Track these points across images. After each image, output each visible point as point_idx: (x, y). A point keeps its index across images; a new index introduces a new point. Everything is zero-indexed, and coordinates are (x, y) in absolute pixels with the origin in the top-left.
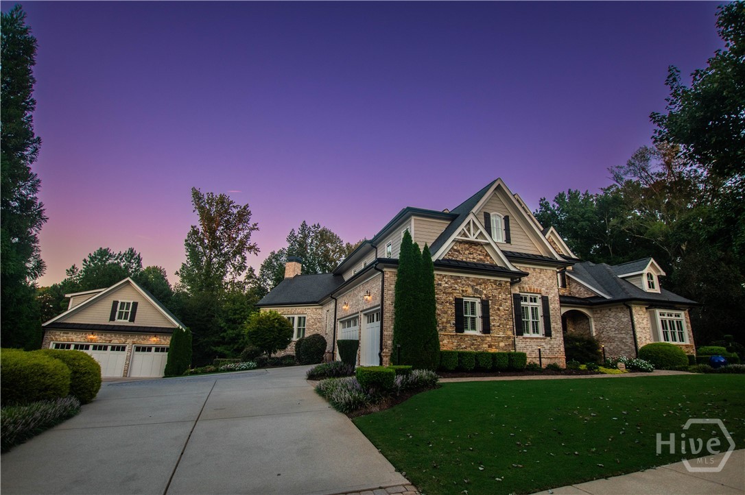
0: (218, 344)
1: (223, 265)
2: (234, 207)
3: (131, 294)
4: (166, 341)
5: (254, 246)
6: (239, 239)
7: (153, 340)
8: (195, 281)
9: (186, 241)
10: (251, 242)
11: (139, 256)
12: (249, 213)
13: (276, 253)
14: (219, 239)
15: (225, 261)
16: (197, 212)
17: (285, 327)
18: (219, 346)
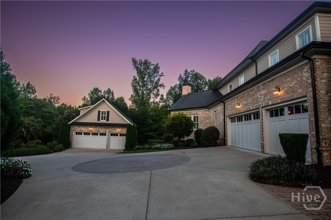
0: (150, 131)
1: (149, 94)
2: (151, 65)
3: (106, 107)
4: (124, 131)
5: (162, 84)
6: (155, 81)
7: (118, 130)
8: (137, 102)
9: (132, 84)
10: (160, 83)
11: (112, 91)
12: (159, 68)
13: (173, 87)
14: (146, 82)
15: (150, 92)
16: (135, 69)
17: (189, 123)
18: (150, 132)
